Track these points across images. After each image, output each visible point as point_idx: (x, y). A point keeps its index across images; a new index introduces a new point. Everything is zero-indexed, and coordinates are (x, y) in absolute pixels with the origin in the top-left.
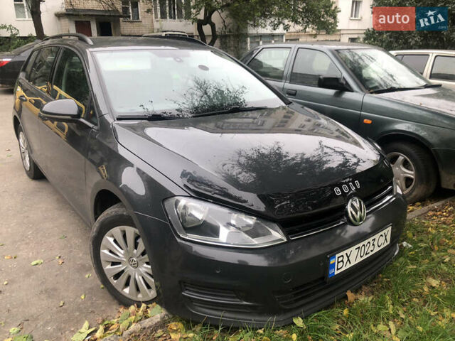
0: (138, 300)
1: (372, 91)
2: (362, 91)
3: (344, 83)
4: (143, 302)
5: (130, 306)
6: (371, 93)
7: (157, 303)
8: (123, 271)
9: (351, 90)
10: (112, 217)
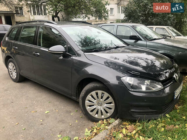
0: (102, 118)
1: (149, 40)
2: (145, 40)
3: (138, 37)
4: (105, 119)
5: (99, 121)
6: (149, 41)
7: (111, 118)
8: (95, 108)
9: (141, 40)
10: (92, 87)
